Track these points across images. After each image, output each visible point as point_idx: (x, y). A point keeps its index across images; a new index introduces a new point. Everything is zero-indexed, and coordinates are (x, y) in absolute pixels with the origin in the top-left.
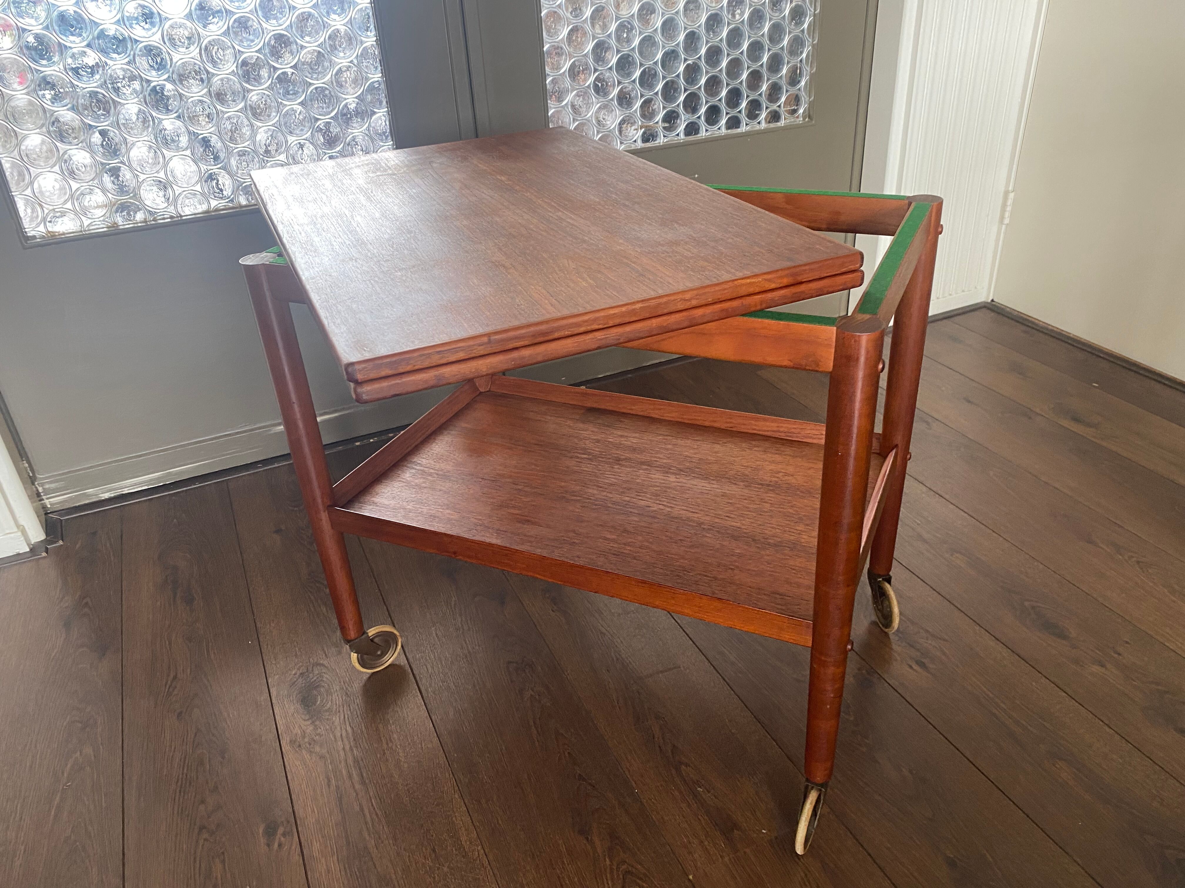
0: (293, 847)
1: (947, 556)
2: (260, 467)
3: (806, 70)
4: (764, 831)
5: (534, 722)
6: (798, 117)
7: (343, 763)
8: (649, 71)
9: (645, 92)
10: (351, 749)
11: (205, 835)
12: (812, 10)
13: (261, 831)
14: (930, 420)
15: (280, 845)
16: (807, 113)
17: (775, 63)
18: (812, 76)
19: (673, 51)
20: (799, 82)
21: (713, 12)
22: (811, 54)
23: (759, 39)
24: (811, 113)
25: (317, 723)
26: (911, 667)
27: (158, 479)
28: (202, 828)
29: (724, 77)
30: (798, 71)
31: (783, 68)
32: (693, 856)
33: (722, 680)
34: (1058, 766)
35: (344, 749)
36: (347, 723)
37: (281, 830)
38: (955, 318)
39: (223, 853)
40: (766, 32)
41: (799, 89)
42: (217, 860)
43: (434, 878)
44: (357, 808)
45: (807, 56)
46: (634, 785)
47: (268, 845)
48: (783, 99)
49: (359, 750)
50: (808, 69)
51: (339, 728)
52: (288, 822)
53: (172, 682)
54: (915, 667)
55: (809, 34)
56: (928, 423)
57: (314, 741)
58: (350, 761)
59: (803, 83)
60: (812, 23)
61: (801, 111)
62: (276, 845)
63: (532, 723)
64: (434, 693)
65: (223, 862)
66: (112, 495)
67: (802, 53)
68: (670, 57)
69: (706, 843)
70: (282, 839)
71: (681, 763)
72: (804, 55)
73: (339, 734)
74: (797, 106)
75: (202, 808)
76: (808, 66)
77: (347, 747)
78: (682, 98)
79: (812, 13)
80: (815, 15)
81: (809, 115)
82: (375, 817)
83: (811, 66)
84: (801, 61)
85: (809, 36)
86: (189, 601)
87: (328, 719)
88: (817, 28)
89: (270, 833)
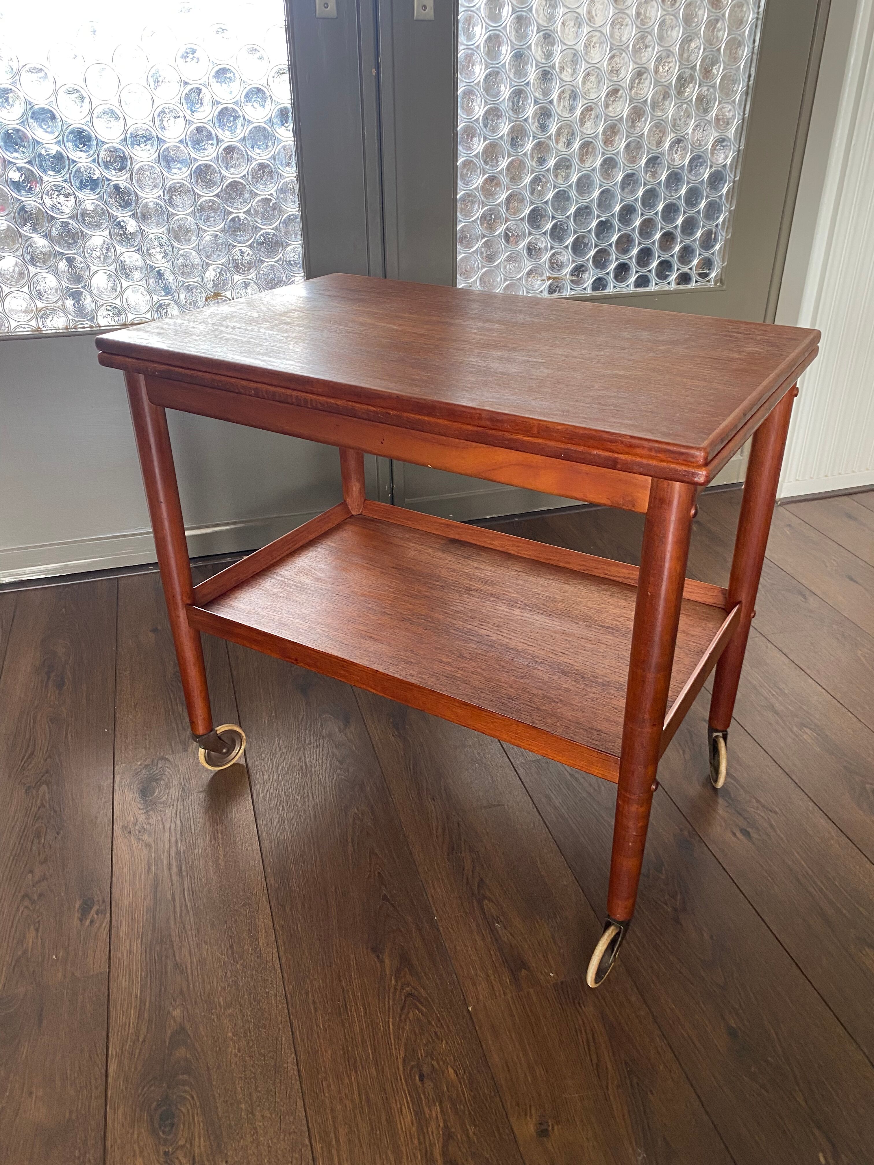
0: (104, 925)
1: (795, 729)
2: (151, 569)
3: (722, 235)
4: (551, 974)
5: (352, 839)
6: (709, 281)
7: (166, 854)
8: (561, 225)
9: (556, 245)
10: (176, 842)
11: (26, 903)
12: (732, 176)
13: (77, 906)
14: (807, 593)
15: (92, 922)
16: (719, 277)
17: (689, 226)
18: (726, 241)
19: (587, 207)
20: (713, 246)
21: (630, 171)
22: (727, 219)
23: (675, 201)
24: (723, 278)
25: (151, 813)
26: (734, 834)
27: (56, 570)
28: (26, 896)
29: (636, 236)
30: (713, 236)
31: (697, 232)
32: (477, 988)
33: (542, 822)
34: (864, 952)
35: (170, 841)
36: (178, 817)
37: (95, 908)
38: (855, 496)
39: (39, 922)
40: (683, 195)
41: (713, 254)
42: (32, 927)
43: (226, 973)
44: (169, 897)
45: (724, 221)
46: (435, 912)
47: (81, 920)
48: (695, 262)
49: (184, 843)
50: (724, 234)
51: (169, 820)
52: (104, 901)
53: (27, 759)
54: (739, 834)
55: (727, 199)
56: (804, 597)
57: (145, 829)
58: (173, 853)
59: (717, 247)
60: (731, 190)
61: (713, 275)
62: (88, 921)
63: (350, 840)
64: (265, 800)
65: (37, 930)
66: (13, 580)
67: (718, 218)
68: (583, 212)
69: (492, 978)
70: (95, 916)
71: (484, 897)
72: (721, 220)
73: (168, 826)
74: (709, 269)
75: (30, 876)
76: (723, 231)
77: (173, 839)
78: (592, 253)
79: (732, 179)
80: (734, 182)
81: (720, 280)
82: (184, 908)
83: (726, 232)
84: (717, 226)
85: (727, 202)
86: (60, 685)
87: (161, 811)
88: (735, 195)
89: (85, 910)
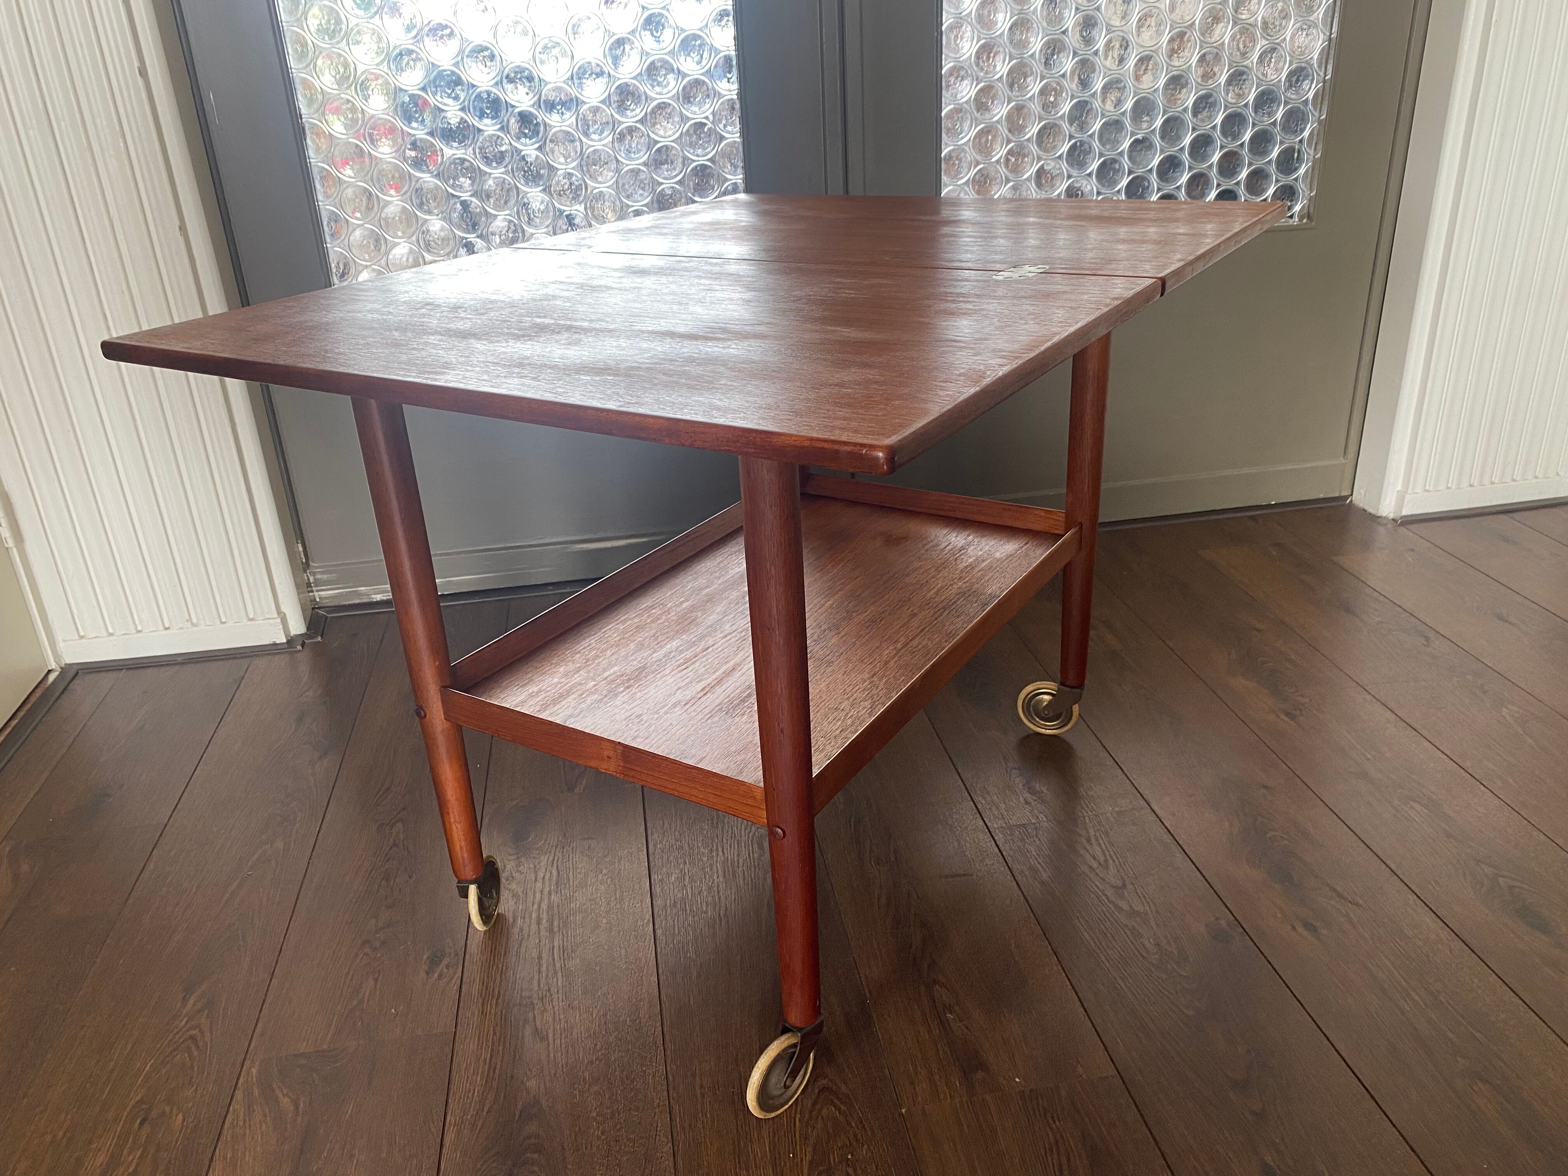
0: (454, 981)
1: (1396, 802)
3: (1308, 154)
4: (1017, 1080)
6: (1291, 217)
7: (536, 906)
8: (1081, 145)
9: (1075, 173)
10: (550, 893)
11: (367, 950)
12: (1322, 74)
13: (425, 957)
14: (1432, 635)
15: (440, 976)
16: (1306, 211)
17: (1261, 141)
18: (1314, 161)
19: (1117, 122)
20: (1296, 169)
21: (1175, 73)
22: (1316, 132)
23: (1239, 110)
24: (1312, 211)
25: (523, 859)
26: (1294, 928)
28: (366, 942)
29: (1186, 157)
30: (1296, 155)
31: (1272, 150)
32: (915, 1088)
33: (1022, 898)
34: (1476, 1088)
35: (542, 891)
36: (555, 865)
37: (445, 961)
39: (379, 971)
40: (1251, 102)
41: (1296, 179)
42: (371, 977)
43: (596, 1045)
44: (535, 954)
45: (1311, 134)
46: (868, 995)
47: (428, 973)
48: (1271, 191)
49: (559, 895)
50: (1312, 152)
51: (543, 869)
52: (457, 955)
53: (383, 793)
54: (1300, 929)
55: (1313, 105)
56: (1427, 639)
57: (513, 877)
58: (544, 906)
59: (1302, 171)
60: (1321, 92)
61: (1297, 208)
62: (436, 975)
64: (663, 852)
65: (376, 980)
67: (1302, 130)
68: (1113, 127)
69: (937, 1077)
70: (445, 970)
71: (935, 982)
72: (1306, 134)
73: (542, 876)
74: (1291, 201)
75: (373, 921)
76: (1310, 148)
77: (546, 890)
78: (1125, 182)
79: (1321, 79)
80: (1324, 82)
81: (1307, 214)
82: (551, 968)
83: (1315, 149)
84: (1301, 141)
85: (1315, 109)
87: (534, 858)
88: (1327, 98)
89: (435, 961)
